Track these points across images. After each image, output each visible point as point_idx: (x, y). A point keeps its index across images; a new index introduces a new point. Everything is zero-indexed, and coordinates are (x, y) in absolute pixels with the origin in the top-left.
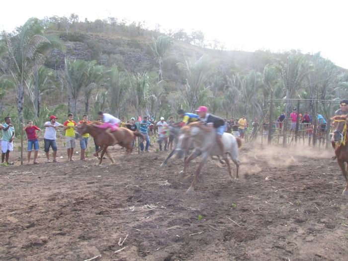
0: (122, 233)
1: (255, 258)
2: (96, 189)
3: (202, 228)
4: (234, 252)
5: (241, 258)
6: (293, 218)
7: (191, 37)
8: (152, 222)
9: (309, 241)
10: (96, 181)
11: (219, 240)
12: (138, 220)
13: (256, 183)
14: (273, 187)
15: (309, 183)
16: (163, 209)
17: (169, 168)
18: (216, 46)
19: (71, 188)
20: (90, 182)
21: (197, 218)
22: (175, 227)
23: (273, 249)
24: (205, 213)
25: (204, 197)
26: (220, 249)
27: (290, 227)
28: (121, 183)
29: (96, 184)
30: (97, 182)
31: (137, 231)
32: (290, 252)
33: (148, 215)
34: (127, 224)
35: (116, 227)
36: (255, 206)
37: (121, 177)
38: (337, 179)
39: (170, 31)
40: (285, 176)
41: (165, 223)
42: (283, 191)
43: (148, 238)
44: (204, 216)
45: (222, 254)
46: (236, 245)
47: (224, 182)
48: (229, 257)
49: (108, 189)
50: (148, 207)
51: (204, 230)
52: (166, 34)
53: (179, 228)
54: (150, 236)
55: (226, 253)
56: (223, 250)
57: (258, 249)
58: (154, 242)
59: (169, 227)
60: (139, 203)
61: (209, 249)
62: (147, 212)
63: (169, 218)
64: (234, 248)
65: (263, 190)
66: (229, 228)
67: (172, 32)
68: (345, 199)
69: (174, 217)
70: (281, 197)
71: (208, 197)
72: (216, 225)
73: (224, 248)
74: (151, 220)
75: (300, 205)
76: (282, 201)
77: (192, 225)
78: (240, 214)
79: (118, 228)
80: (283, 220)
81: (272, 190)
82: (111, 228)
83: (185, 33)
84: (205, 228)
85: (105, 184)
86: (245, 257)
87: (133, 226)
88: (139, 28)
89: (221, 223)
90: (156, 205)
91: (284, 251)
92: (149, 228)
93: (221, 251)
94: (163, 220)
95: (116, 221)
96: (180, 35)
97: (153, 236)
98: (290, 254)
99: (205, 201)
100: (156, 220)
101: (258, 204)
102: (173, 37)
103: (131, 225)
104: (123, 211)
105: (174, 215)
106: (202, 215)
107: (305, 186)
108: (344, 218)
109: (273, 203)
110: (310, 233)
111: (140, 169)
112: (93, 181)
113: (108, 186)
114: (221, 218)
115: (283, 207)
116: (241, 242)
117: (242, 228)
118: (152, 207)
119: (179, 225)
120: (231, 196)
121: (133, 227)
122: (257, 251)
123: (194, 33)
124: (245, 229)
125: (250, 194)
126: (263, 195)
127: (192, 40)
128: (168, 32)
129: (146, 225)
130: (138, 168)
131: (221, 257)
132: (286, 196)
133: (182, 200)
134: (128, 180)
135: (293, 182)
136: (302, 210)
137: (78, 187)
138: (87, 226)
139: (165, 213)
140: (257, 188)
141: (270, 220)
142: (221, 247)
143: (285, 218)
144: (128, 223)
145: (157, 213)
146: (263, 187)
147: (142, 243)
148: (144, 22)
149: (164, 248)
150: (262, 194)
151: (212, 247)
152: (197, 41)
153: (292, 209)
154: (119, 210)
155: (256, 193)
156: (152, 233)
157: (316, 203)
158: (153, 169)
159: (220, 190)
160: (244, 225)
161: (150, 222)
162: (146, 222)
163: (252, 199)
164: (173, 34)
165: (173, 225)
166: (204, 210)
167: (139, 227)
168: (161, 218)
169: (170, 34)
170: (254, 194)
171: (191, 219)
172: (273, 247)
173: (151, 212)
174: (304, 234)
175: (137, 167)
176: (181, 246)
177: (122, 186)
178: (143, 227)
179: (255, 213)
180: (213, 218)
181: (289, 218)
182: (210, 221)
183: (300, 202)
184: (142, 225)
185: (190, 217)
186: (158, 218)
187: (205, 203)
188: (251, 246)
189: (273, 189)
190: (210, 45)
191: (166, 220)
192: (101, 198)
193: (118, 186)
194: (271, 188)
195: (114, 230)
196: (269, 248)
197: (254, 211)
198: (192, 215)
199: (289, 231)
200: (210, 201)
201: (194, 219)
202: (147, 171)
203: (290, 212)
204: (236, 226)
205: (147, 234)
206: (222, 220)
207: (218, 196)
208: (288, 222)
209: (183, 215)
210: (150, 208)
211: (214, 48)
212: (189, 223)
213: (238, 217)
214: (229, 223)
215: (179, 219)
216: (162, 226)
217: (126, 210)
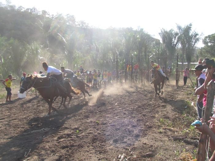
0: (26, 148)
1: (111, 151)
2: (6, 123)
4: (98, 149)
5: (103, 152)
6: (131, 125)
7: (67, 20)
10: (6, 117)
11: (89, 143)
12: (37, 139)
13: (110, 107)
14: (120, 109)
15: (139, 104)
16: (54, 129)
17: (57, 103)
18: (83, 26)
20: (2, 118)
21: (75, 132)
22: (62, 140)
24: (80, 129)
25: (80, 119)
28: (24, 116)
29: (6, 119)
30: (7, 118)
31: (37, 146)
32: (129, 144)
33: (44, 135)
35: (22, 146)
36: (110, 121)
37: (25, 113)
38: (154, 101)
39: (53, 15)
40: (126, 101)
41: (56, 138)
42: (125, 110)
43: (45, 149)
44: (80, 130)
45: (91, 152)
46: (99, 145)
47: (91, 109)
48: (95, 153)
49: (15, 121)
50: (44, 130)
51: (80, 139)
52: (50, 17)
53: (65, 140)
54: (45, 148)
55: (94, 151)
56: (92, 149)
57: (112, 145)
58: (49, 151)
59: (58, 140)
60: (37, 128)
61: (84, 150)
62: (43, 133)
63: (58, 135)
64: (98, 147)
65: (114, 111)
66: (95, 136)
67: (54, 17)
68: (158, 111)
69: (61, 134)
70: (125, 114)
71: (82, 119)
72: (88, 135)
73: (93, 148)
75: (135, 117)
76: (125, 116)
77: (72, 137)
78: (101, 126)
79: (24, 146)
80: (126, 127)
81: (119, 111)
82: (19, 146)
83: (63, 17)
84: (81, 138)
85: (13, 118)
86: (105, 151)
88: (31, 13)
90: (49, 128)
91: (126, 144)
92: (45, 143)
93: (91, 150)
94: (54, 137)
95: (22, 142)
96: (59, 18)
97: (48, 147)
99: (81, 121)
100: (49, 137)
101: (111, 119)
102: (55, 20)
104: (26, 135)
105: (61, 133)
107: (137, 106)
108: (157, 121)
109: (120, 118)
111: (38, 106)
112: (4, 117)
113: (15, 119)
114: (91, 130)
115: (126, 119)
116: (102, 142)
117: (103, 134)
119: (65, 138)
120: (96, 117)
121: (34, 144)
122: (112, 147)
123: (68, 17)
124: (105, 135)
125: (107, 114)
126: (114, 114)
128: (52, 17)
131: (91, 153)
132: (127, 113)
133: (66, 123)
134: (30, 114)
135: (131, 104)
136: (136, 119)
139: (55, 132)
140: (111, 110)
141: (118, 128)
142: (91, 147)
143: (126, 126)
144: (30, 142)
145: (50, 133)
146: (114, 109)
147: (41, 153)
148: (34, 9)
149: (55, 154)
150: (113, 113)
151: (86, 149)
152: (71, 22)
153: (130, 120)
154: (23, 134)
156: (47, 146)
157: (143, 115)
159: (89, 114)
160: (104, 133)
161: (46, 139)
162: (43, 140)
163: (108, 117)
164: (55, 17)
165: (61, 139)
166: (80, 127)
167: (39, 143)
168: (53, 135)
169: (53, 18)
170: (109, 114)
171: (72, 133)
172: (121, 143)
173: (46, 133)
175: (35, 105)
176: (66, 151)
177: (25, 118)
179: (110, 125)
180: (86, 131)
181: (129, 125)
182: (83, 134)
183: (135, 115)
185: (71, 132)
186: (51, 136)
187: (80, 122)
188: (108, 144)
189: (120, 110)
190: (79, 25)
191: (56, 136)
192: (11, 128)
193: (23, 119)
194: (119, 109)
197: (109, 124)
198: (72, 131)
200: (84, 121)
201: (74, 133)
202: (42, 107)
203: (129, 122)
204: (99, 134)
205: (44, 147)
206: (91, 132)
207: (88, 117)
208: (128, 127)
209: (67, 132)
210: (46, 130)
211: (82, 27)
212: (71, 136)
213: (100, 128)
214: (95, 133)
215: (65, 134)
216: (54, 140)
217: (29, 134)
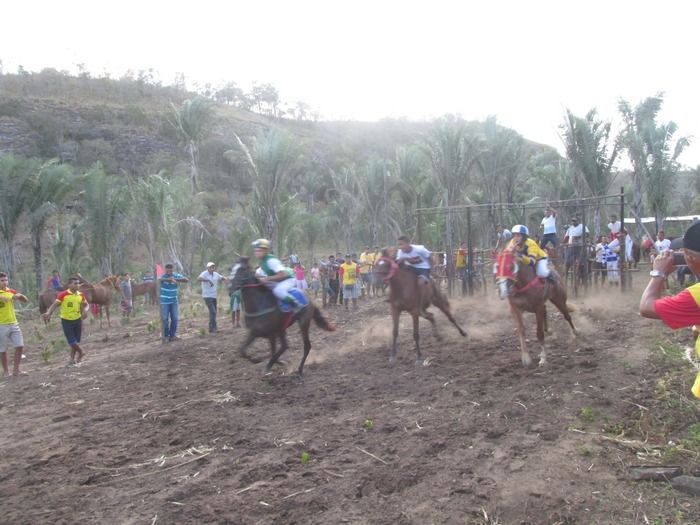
0: (142, 515)
1: (421, 520)
2: (74, 431)
3: (311, 478)
4: (380, 516)
6: (483, 431)
7: (252, 97)
8: (206, 482)
9: (516, 471)
10: (73, 412)
11: (347, 496)
12: (176, 483)
13: (405, 374)
14: (438, 377)
15: (503, 361)
16: (227, 451)
17: (231, 366)
18: (303, 113)
19: (15, 436)
20: (59, 416)
21: (299, 460)
22: (255, 485)
23: (453, 497)
24: (313, 447)
25: (309, 416)
26: (351, 514)
27: (478, 449)
28: (129, 410)
29: (73, 420)
30: (75, 416)
31: (176, 506)
32: (484, 497)
33: (195, 469)
34: (152, 496)
35: (128, 506)
36: (409, 418)
37: (131, 398)
38: (551, 348)
39: (208, 86)
40: (459, 352)
41: (234, 480)
42: (458, 382)
43: (203, 516)
44: (313, 452)
46: (381, 501)
47: (345, 380)
49: (102, 426)
50: (194, 453)
51: (316, 481)
52: (199, 93)
53: (265, 486)
54: (203, 512)
55: (364, 521)
56: (359, 515)
57: (424, 501)
59: (242, 486)
60: (174, 447)
61: (330, 518)
62: (193, 463)
63: (242, 468)
64: (378, 507)
65: (420, 386)
66: (365, 470)
67: (211, 90)
68: (569, 383)
69: (251, 464)
70: (456, 394)
71: (316, 415)
72: (339, 467)
73: (359, 511)
74: (203, 478)
75: (491, 405)
76: (459, 401)
77: (290, 475)
78: (382, 438)
79: (133, 508)
80: (466, 437)
81: (437, 384)
82: (118, 508)
83: (238, 89)
84: (317, 477)
85: (94, 416)
87: (166, 496)
89: (348, 461)
90: (210, 445)
91: (473, 497)
92: (200, 497)
93: (353, 517)
94: (229, 475)
95: (127, 494)
96: (228, 93)
97: (211, 511)
98: (485, 501)
99: (312, 423)
100: (213, 476)
101: (414, 413)
102: (215, 99)
103: (161, 496)
104: (140, 469)
105: (251, 462)
106: (309, 452)
107: (496, 367)
108: (571, 418)
109: (441, 407)
110: (516, 455)
112: (66, 414)
113: (102, 420)
114: (348, 452)
115: (462, 413)
116: (391, 492)
117: (389, 465)
118: (204, 450)
119: (264, 479)
120: (361, 405)
121: (167, 500)
122: (424, 506)
123: (256, 90)
124: (396, 466)
125: (398, 396)
126: (423, 395)
127: (253, 102)
128: (204, 90)
129: (194, 491)
130: (165, 374)
132: (464, 392)
133: (265, 428)
134: (146, 402)
135: (474, 362)
136: (497, 413)
137: (32, 433)
138: (61, 513)
139: (232, 459)
140: (410, 384)
141: (440, 442)
142: (353, 510)
143: (467, 434)
144: (153, 493)
145: (216, 462)
146: (420, 380)
148: (151, 70)
150: (419, 393)
151: (337, 515)
152: (265, 105)
153: (478, 415)
154: (131, 469)
155: (409, 393)
156: (208, 506)
157: (520, 397)
158: (197, 372)
159: (339, 396)
160: (392, 460)
161: (202, 482)
162: (194, 485)
163: (402, 407)
164: (215, 92)
165: (251, 482)
166: (311, 441)
167: (180, 497)
168: (224, 471)
169: (208, 93)
170: (406, 396)
171: (287, 463)
172: (452, 494)
173: (203, 462)
174: (505, 458)
175: (161, 371)
176: (271, 522)
177: (133, 415)
178: (187, 496)
179: (410, 433)
180: (332, 454)
181: (476, 431)
182: (325, 463)
183: (491, 398)
184: (185, 491)
185: (285, 460)
186: (219, 472)
187: (311, 426)
188: (411, 499)
189: (439, 381)
190: (292, 111)
191: (236, 474)
192: (90, 449)
193: (125, 416)
194: (437, 379)
195: (125, 512)
196: (446, 495)
197: (408, 428)
198: (287, 455)
199: (479, 457)
200: (322, 421)
201: (293, 462)
202: (185, 377)
203: (475, 421)
204: (377, 463)
205: (199, 508)
206: (349, 456)
207: (336, 408)
208: (473, 440)
209: (267, 458)
210: (200, 454)
211: (300, 117)
212: (284, 472)
213: (380, 445)
214: (363, 460)
215: (263, 467)
216: (228, 486)
217: (147, 466)
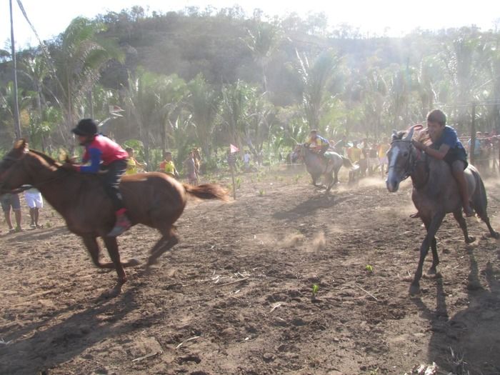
1: (397, 349)
3: (317, 304)
4: (364, 340)
5: (375, 349)
6: (463, 283)
7: (307, 24)
8: (243, 298)
9: (487, 320)
12: (222, 296)
13: (406, 232)
16: (262, 277)
18: (345, 34)
19: (133, 253)
21: (311, 289)
22: (276, 304)
23: (427, 333)
24: (323, 281)
26: (342, 336)
27: (456, 298)
28: (204, 242)
31: (219, 313)
32: (454, 338)
33: (238, 288)
34: (205, 303)
35: (189, 308)
36: (403, 267)
39: (276, 17)
41: (262, 299)
42: (449, 242)
43: (235, 322)
44: (323, 285)
45: (345, 344)
47: (357, 233)
48: (355, 348)
49: (185, 252)
51: (321, 307)
52: (270, 23)
54: (237, 319)
55: (351, 343)
56: (347, 337)
57: (402, 334)
58: (243, 328)
59: (266, 304)
60: (227, 271)
61: (326, 336)
62: (236, 283)
63: (269, 291)
67: (278, 20)
69: (276, 289)
71: (331, 257)
72: (341, 298)
73: (349, 334)
74: (241, 295)
77: (302, 299)
78: (379, 280)
80: (447, 287)
82: (183, 308)
83: (298, 18)
84: (323, 304)
86: (381, 348)
87: (214, 304)
89: (348, 295)
90: (251, 272)
91: (444, 337)
92: (237, 307)
93: (344, 338)
94: (259, 294)
95: (190, 299)
96: (291, 21)
97: (242, 318)
98: (454, 341)
99: (326, 263)
100: (248, 294)
101: (408, 263)
102: (281, 26)
103: (210, 304)
104: (201, 284)
105: (276, 287)
106: (320, 285)
110: (489, 306)
111: (235, 221)
113: (186, 247)
114: (349, 288)
115: (448, 267)
117: (380, 302)
118: (246, 274)
119: (284, 300)
120: (367, 254)
121: (214, 307)
122: (401, 338)
123: (311, 17)
124: (386, 303)
125: (397, 249)
127: (309, 27)
128: (273, 20)
129: (233, 303)
130: (231, 220)
131: (343, 348)
133: (292, 263)
137: (143, 252)
138: (148, 307)
139: (264, 283)
140: (408, 240)
141: (425, 288)
142: (345, 333)
144: (207, 301)
145: (252, 284)
146: (417, 238)
147: (224, 331)
148: (237, 8)
149: (257, 337)
151: (332, 335)
152: (317, 29)
153: (461, 270)
154: (196, 283)
155: (406, 248)
156: (241, 315)
158: (254, 220)
159: (350, 245)
160: (383, 298)
161: (240, 297)
162: (234, 298)
163: (399, 257)
164: (281, 21)
165: (274, 302)
166: (322, 277)
167: (223, 306)
168: (256, 291)
169: (276, 22)
170: (402, 249)
171: (302, 291)
172: (427, 331)
173: (243, 283)
174: (478, 308)
175: (230, 218)
176: (282, 333)
177: (205, 246)
178: (228, 306)
179: (401, 279)
180: (337, 288)
181: (457, 283)
182: (330, 295)
184: (227, 302)
185: (300, 288)
186: (252, 292)
187: (325, 265)
191: (264, 294)
193: (200, 247)
195: (186, 312)
196: (422, 332)
197: (401, 275)
198: (303, 285)
199: (455, 305)
200: (334, 263)
201: (308, 291)
202: (245, 223)
203: (457, 275)
204: (370, 299)
205: (234, 316)
206: (350, 291)
207: (347, 254)
208: (454, 290)
209: (290, 286)
210: (243, 278)
211: (343, 36)
212: (299, 298)
213: (375, 285)
214: (360, 295)
215: (284, 292)
216: (258, 303)
217: (206, 282)
